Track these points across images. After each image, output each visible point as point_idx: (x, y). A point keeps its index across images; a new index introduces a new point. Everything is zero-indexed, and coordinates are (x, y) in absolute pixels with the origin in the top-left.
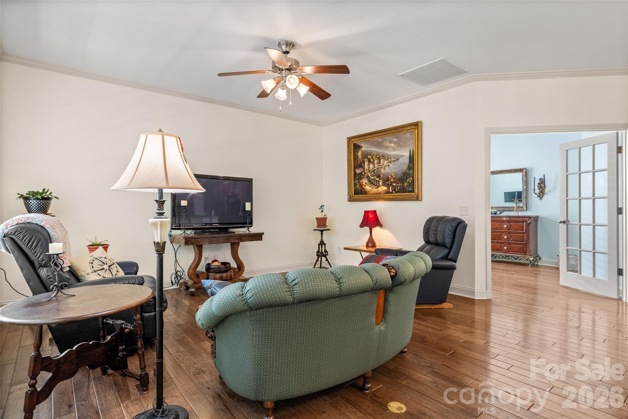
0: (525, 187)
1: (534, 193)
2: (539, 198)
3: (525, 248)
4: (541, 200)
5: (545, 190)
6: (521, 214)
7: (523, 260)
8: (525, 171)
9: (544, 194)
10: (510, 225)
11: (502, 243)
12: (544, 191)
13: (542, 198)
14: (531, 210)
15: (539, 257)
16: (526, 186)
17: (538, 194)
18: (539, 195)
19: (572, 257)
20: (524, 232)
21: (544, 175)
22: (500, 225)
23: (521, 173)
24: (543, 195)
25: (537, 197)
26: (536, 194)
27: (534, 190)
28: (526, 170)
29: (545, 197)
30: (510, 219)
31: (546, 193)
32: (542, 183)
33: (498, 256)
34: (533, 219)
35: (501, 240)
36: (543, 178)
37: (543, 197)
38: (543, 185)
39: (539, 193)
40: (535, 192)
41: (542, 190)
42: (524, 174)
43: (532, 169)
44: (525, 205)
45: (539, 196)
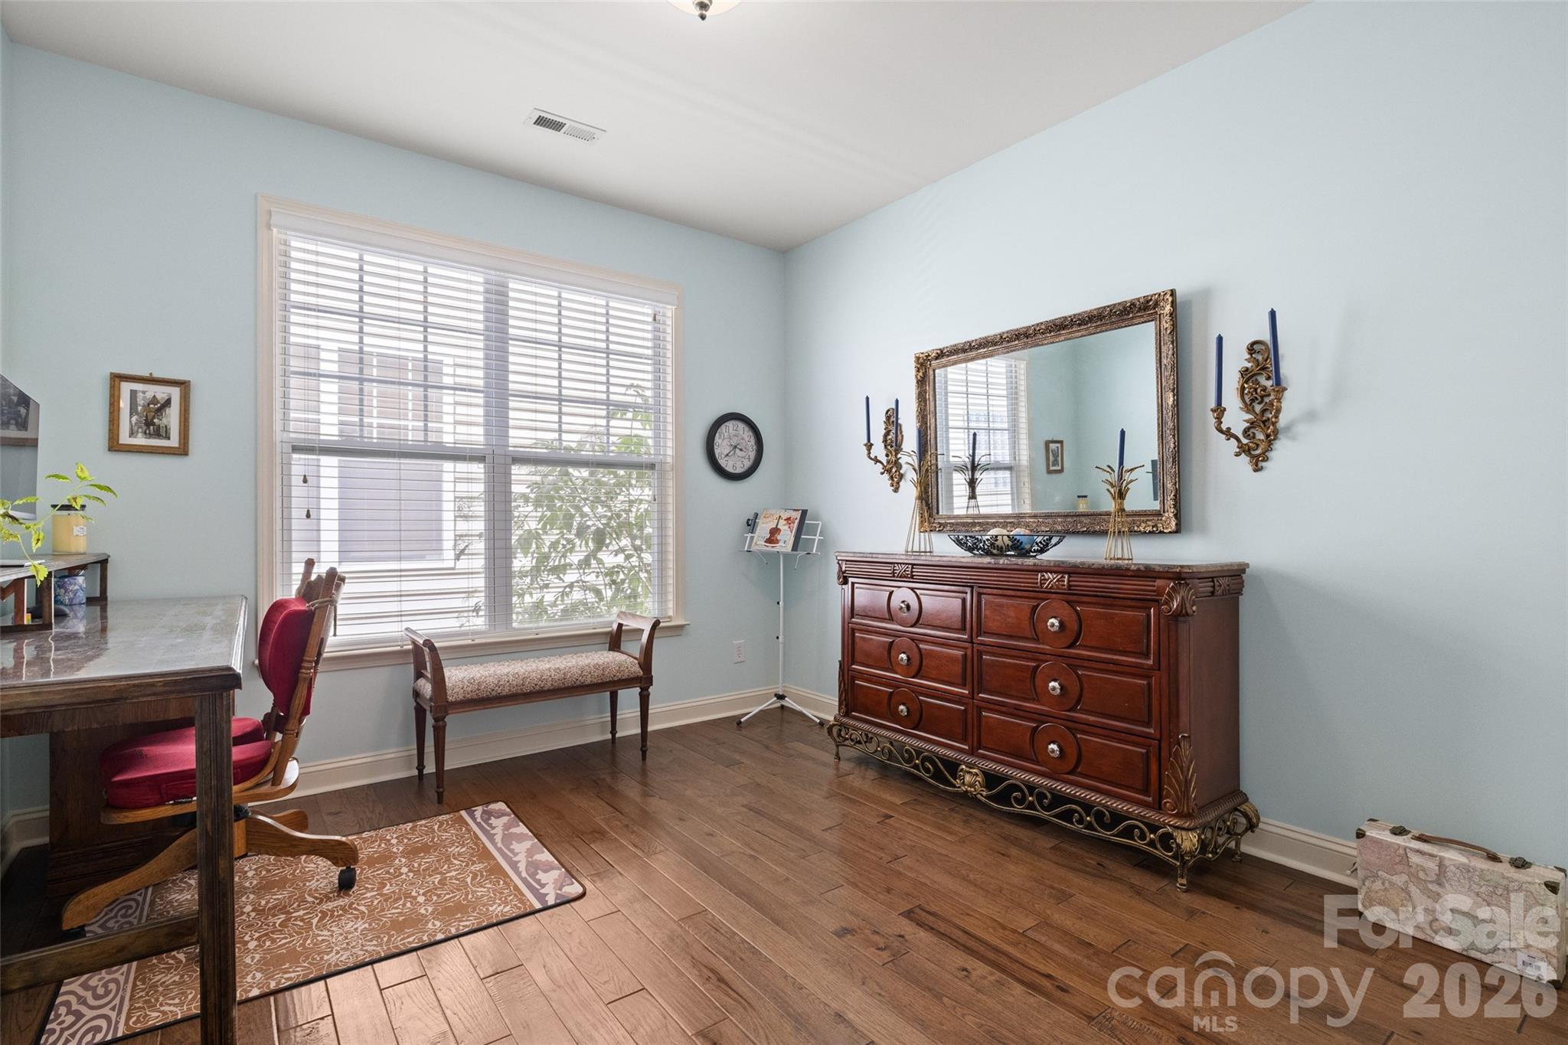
0: (1170, 399)
1: (1221, 431)
2: (1244, 459)
3: (1154, 767)
4: (1257, 469)
5: (1278, 411)
6: (1147, 552)
7: (1143, 837)
8: (1168, 308)
9: (1276, 432)
10: (1075, 617)
11: (1040, 717)
12: (1277, 417)
13: (1266, 459)
14: (1204, 530)
15: (1245, 815)
16: (1177, 392)
17: (1238, 432)
18: (1245, 441)
19: (1466, 869)
20: (1150, 668)
21: (1273, 314)
22: (1028, 611)
23: (1150, 328)
24: (1271, 439)
25: (1237, 455)
26: (1228, 434)
27: (1219, 411)
28: (1173, 304)
29: (1282, 450)
30: (1078, 581)
31: (1288, 428)
32: (1264, 368)
33: (1021, 791)
34: (1205, 587)
35: (1033, 700)
36: (1266, 337)
37: (1269, 454)
38: (1269, 383)
39: (1246, 432)
40: (1224, 427)
41: (1264, 411)
42: (1166, 324)
43: (1206, 294)
44: (1170, 502)
45: (1244, 450)
